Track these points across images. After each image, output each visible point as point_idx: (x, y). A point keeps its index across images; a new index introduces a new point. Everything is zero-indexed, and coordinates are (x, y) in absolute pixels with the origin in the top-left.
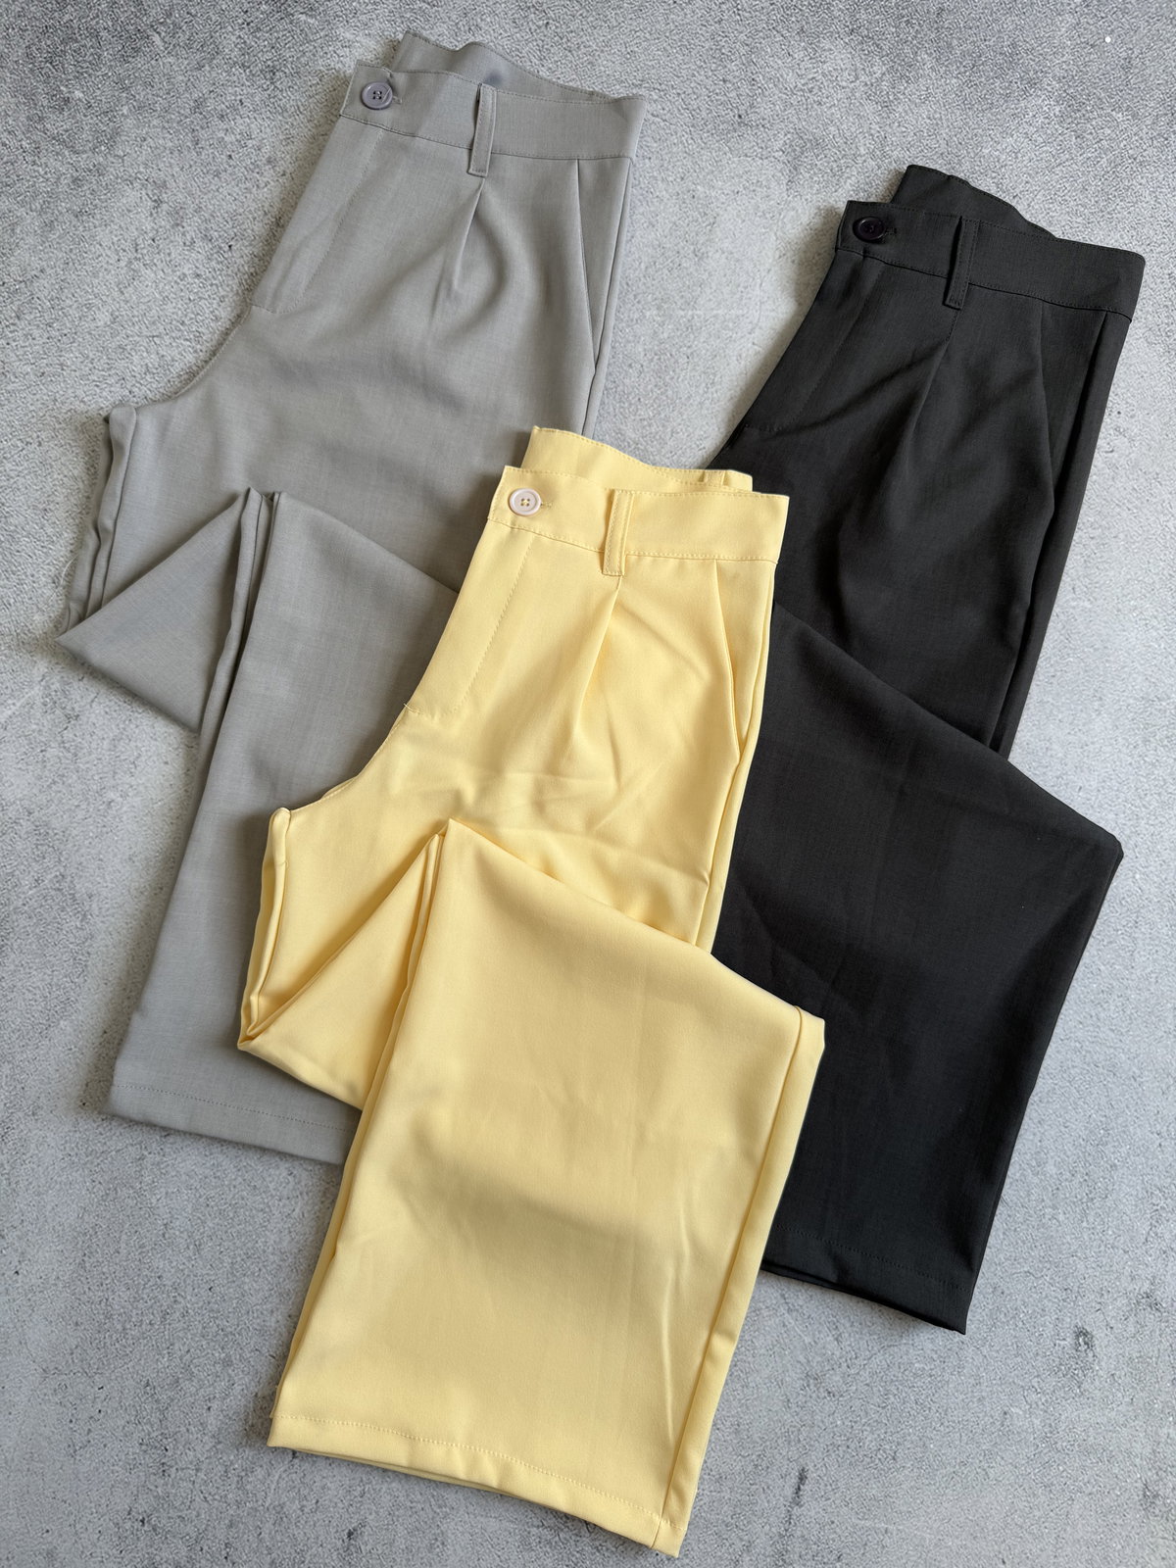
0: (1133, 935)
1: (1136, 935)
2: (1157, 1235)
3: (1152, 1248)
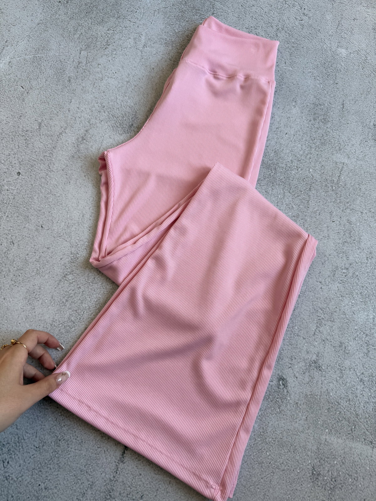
0: (309, 194)
1: (310, 194)
2: (320, 331)
3: (317, 338)
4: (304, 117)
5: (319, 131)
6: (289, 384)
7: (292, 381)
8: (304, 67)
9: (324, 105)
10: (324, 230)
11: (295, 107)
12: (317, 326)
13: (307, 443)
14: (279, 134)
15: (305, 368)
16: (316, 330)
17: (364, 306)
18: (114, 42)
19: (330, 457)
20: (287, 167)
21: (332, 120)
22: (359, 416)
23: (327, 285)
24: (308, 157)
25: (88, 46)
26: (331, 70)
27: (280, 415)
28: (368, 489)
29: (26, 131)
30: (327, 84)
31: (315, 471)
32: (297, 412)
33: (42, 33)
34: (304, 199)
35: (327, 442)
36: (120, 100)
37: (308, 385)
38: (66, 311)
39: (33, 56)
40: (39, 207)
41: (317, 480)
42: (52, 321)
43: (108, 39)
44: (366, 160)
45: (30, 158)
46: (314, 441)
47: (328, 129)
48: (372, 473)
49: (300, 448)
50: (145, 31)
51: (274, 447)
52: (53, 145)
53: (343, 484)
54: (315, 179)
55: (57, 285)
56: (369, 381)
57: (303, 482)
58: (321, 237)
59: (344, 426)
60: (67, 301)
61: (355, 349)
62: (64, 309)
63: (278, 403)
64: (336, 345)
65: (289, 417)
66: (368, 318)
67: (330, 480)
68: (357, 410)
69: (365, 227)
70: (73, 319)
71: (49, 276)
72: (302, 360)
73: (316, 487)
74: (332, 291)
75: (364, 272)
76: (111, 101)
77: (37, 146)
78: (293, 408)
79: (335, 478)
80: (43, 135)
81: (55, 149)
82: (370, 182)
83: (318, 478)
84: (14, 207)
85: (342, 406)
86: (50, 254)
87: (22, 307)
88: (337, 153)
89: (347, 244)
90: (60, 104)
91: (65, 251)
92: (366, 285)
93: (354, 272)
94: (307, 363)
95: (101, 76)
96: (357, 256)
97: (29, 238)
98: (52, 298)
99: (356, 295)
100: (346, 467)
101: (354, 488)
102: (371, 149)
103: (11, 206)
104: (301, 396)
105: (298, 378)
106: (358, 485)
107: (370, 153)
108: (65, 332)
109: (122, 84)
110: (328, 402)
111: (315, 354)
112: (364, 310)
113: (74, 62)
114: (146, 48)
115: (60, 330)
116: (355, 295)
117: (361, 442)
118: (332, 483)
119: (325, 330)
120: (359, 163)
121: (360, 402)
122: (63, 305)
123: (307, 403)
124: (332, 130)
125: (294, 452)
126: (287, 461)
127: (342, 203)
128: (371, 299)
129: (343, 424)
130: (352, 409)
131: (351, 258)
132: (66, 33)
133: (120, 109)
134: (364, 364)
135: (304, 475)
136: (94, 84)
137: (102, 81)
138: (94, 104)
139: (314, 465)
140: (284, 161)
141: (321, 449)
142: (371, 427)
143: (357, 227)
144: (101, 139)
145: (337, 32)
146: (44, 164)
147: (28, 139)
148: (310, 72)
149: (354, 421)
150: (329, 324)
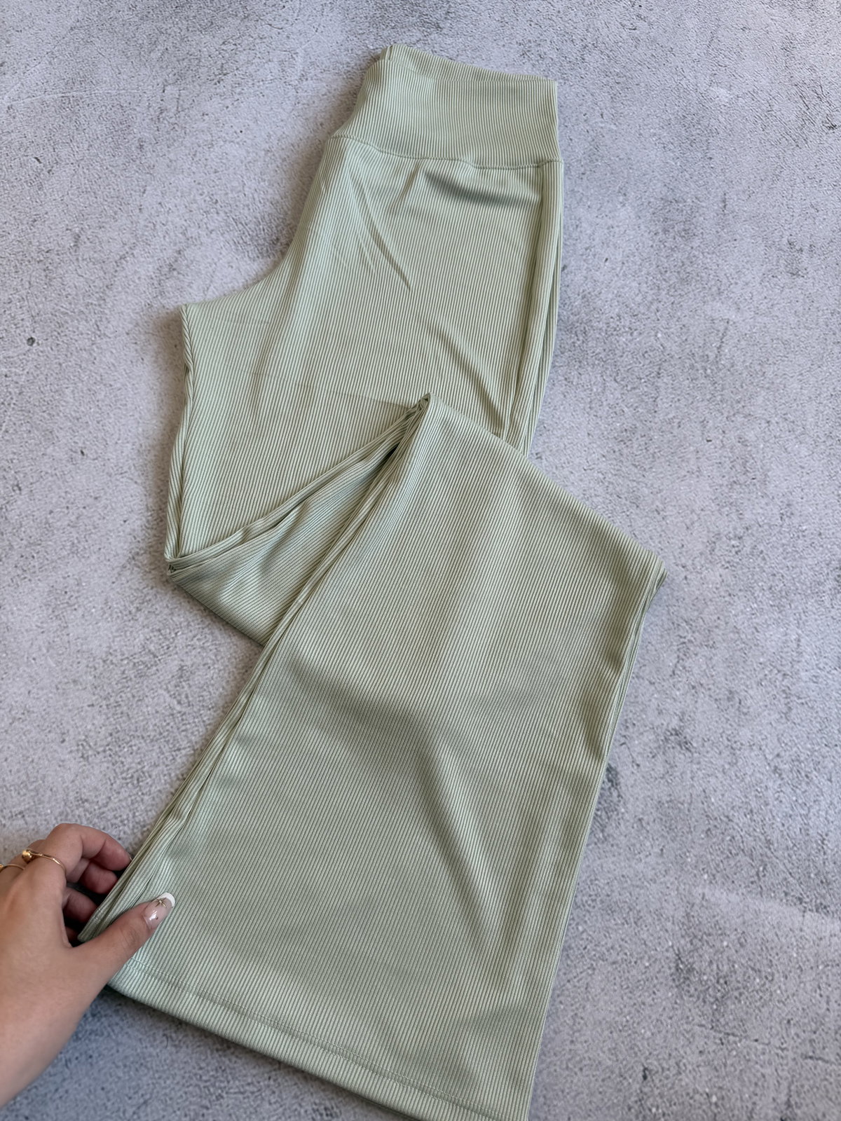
4: (642, 227)
5: (675, 255)
6: (622, 780)
7: (628, 773)
8: (642, 124)
9: (685, 202)
10: (689, 459)
11: (624, 205)
12: (678, 657)
13: (665, 904)
14: (591, 261)
15: (656, 745)
16: (676, 667)
17: (776, 615)
18: (237, 69)
19: (714, 933)
20: (609, 329)
21: (702, 233)
22: (773, 844)
23: (698, 572)
24: (653, 307)
25: (180, 77)
26: (698, 131)
27: (605, 845)
28: (795, 998)
29: (47, 252)
30: (690, 160)
31: (682, 963)
32: (641, 838)
33: (81, 47)
34: (646, 394)
35: (706, 900)
36: (250, 188)
37: (662, 781)
38: (137, 632)
39: (60, 95)
40: (75, 411)
41: (687, 982)
42: (106, 652)
43: (224, 62)
44: (774, 314)
45: (57, 308)
46: (679, 900)
47: (694, 252)
48: (804, 965)
49: (648, 916)
50: (303, 47)
51: (592, 914)
52: (107, 282)
53: (742, 990)
54: (668, 352)
55: (117, 576)
56: (791, 771)
57: (658, 986)
58: (684, 473)
59: (741, 866)
60: (138, 609)
61: (761, 704)
62: (132, 627)
63: (599, 819)
64: (721, 696)
65: (625, 850)
66: (786, 640)
67: (714, 981)
68: (769, 833)
69: (776, 451)
70: (153, 649)
71: (99, 558)
72: (648, 728)
73: (685, 998)
74: (707, 583)
75: (776, 544)
76: (232, 191)
77: (71, 284)
78: (633, 830)
79: (725, 977)
80: (83, 260)
81: (111, 289)
82: (784, 358)
83: (688, 978)
84: (22, 411)
85: (737, 824)
86: (99, 510)
87: (39, 624)
88: (713, 301)
89: (738, 486)
90: (122, 195)
91: (134, 505)
92: (781, 571)
93: (755, 543)
94: (658, 735)
95: (209, 138)
96: (760, 511)
97: (55, 477)
98: (106, 603)
99: (760, 592)
100: (747, 954)
101: (767, 996)
102: (784, 293)
103: (13, 409)
104: (649, 805)
105: (641, 766)
106: (775, 991)
107: (782, 301)
108: (135, 677)
109: (254, 154)
110: (707, 816)
111: (677, 715)
112: (777, 622)
113: (151, 109)
114: (305, 83)
115: (123, 673)
116: (758, 592)
117: (778, 900)
118: (719, 988)
119: (696, 665)
120: (760, 320)
121: (774, 814)
122: (130, 618)
123: (661, 819)
124: (703, 253)
125: (635, 923)
126: (621, 943)
127: (726, 402)
128: (792, 601)
129: (739, 861)
130: (758, 830)
131: (747, 515)
132: (131, 48)
133: (251, 207)
134: (780, 736)
135: (658, 972)
136: (195, 155)
137: (212, 150)
138: (194, 196)
139: (679, 950)
140: (604, 317)
141: (693, 917)
142: (798, 868)
143: (758, 452)
144: (210, 269)
145: (708, 54)
146: (86, 321)
147: (50, 268)
148: (655, 135)
149: (761, 855)
150: (705, 653)
